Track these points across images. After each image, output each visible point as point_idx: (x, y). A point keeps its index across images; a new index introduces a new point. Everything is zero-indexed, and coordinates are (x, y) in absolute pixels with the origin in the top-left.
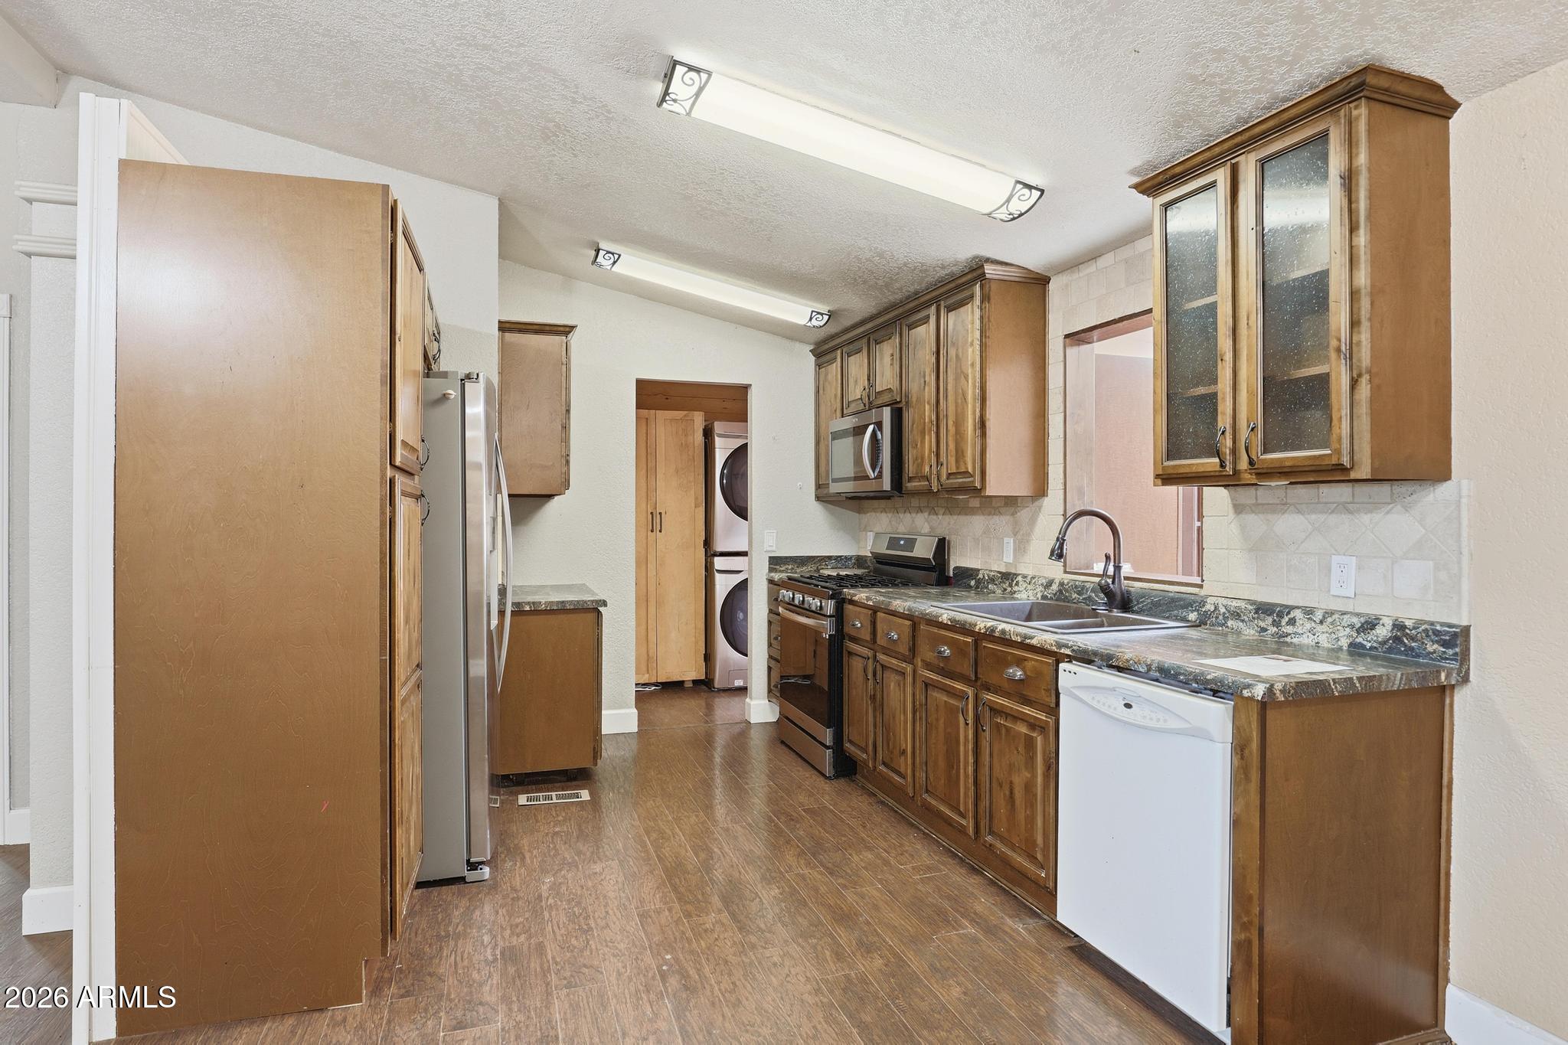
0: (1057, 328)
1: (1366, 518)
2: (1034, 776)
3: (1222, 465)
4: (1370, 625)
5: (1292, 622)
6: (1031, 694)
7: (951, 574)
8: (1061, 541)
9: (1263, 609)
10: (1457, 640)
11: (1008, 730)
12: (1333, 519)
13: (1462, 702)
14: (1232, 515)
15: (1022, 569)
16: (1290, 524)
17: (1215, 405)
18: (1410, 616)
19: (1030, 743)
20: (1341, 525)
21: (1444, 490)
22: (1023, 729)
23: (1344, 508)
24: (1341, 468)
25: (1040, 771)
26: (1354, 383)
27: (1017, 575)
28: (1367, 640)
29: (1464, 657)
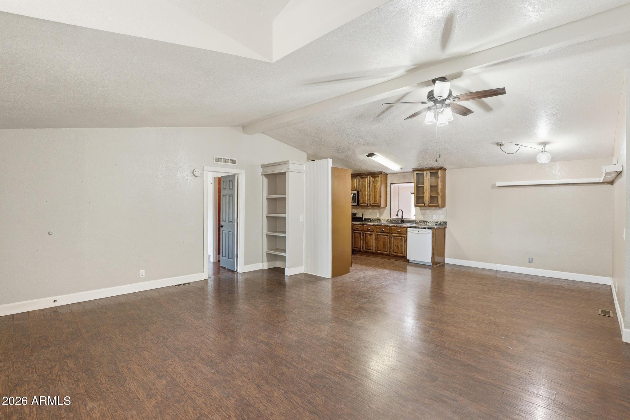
0: (389, 182)
1: (437, 211)
2: (402, 243)
3: (425, 205)
4: (437, 222)
5: (428, 223)
6: (401, 233)
7: (364, 219)
8: (398, 213)
9: (424, 221)
10: (446, 223)
11: (397, 238)
12: (433, 211)
13: (446, 229)
14: (420, 210)
15: (381, 218)
16: (427, 211)
17: (423, 198)
18: (442, 221)
19: (401, 239)
20: (434, 211)
21: (445, 208)
22: (400, 237)
23: (434, 210)
24: (439, 206)
25: (403, 242)
26: (440, 198)
27: (380, 219)
28: (437, 224)
29: (447, 225)
